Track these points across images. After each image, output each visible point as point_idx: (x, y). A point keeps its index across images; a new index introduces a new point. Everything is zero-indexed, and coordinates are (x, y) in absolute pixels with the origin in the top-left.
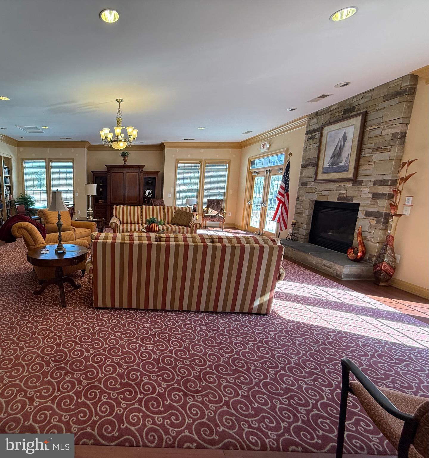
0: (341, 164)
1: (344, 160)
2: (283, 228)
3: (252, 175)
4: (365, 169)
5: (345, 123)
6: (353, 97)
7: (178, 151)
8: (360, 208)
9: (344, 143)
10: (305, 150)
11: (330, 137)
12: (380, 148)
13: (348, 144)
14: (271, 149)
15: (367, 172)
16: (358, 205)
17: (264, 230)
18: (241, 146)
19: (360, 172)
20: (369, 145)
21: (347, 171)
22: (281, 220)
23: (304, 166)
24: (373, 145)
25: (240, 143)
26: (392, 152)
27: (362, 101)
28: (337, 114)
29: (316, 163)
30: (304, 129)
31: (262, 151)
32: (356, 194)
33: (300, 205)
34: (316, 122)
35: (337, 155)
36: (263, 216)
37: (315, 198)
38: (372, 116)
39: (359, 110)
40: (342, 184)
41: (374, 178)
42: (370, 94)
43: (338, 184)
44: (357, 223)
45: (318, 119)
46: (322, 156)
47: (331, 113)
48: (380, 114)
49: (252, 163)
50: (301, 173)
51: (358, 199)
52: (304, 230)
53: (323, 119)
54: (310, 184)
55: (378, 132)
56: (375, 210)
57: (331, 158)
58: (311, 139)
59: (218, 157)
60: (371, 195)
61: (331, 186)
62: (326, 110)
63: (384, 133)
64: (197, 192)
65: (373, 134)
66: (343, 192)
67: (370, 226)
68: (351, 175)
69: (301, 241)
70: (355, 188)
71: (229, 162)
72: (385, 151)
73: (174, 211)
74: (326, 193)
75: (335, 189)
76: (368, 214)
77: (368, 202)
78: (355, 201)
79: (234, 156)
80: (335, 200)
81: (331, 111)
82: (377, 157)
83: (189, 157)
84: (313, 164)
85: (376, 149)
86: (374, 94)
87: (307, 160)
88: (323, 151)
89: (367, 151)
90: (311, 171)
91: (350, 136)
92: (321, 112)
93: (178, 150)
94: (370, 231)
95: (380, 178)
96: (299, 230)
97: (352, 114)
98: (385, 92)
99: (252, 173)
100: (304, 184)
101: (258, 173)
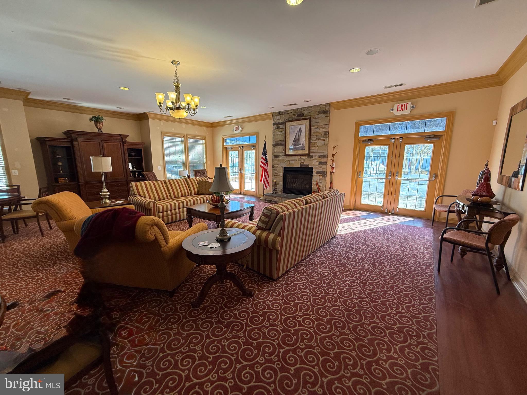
0: (300, 146)
1: (302, 143)
2: (268, 186)
3: (226, 150)
4: (313, 149)
5: (300, 122)
6: (302, 108)
7: (162, 124)
8: (314, 170)
9: (300, 134)
10: (274, 135)
11: (291, 129)
12: (319, 138)
13: (303, 134)
14: (243, 132)
15: (315, 151)
16: (312, 168)
17: (245, 190)
18: (213, 126)
19: (311, 150)
20: (314, 136)
21: (305, 150)
22: (265, 181)
23: (274, 146)
24: (316, 137)
25: (212, 123)
26: (325, 141)
27: (307, 112)
28: (293, 116)
29: (284, 144)
30: (271, 122)
31: (236, 132)
32: (311, 162)
33: (275, 170)
34: (280, 118)
35: (297, 140)
36: (242, 178)
37: (286, 166)
38: (313, 121)
39: (306, 116)
40: (302, 157)
41: (318, 154)
42: (311, 109)
43: (299, 157)
44: (313, 178)
45: (280, 116)
46: (287, 140)
47: (289, 114)
48: (318, 120)
49: (224, 140)
50: (273, 150)
51: (312, 165)
52: (280, 186)
53: (284, 118)
54: (281, 157)
55: (317, 130)
56: (321, 171)
57: (294, 142)
58: (277, 128)
59: (196, 133)
60: (318, 163)
61: (295, 158)
62: (286, 112)
63: (321, 131)
64: (184, 164)
65: (315, 130)
66: (303, 162)
67: (320, 179)
68: (307, 152)
69: (280, 193)
70: (310, 159)
71: (205, 138)
72: (322, 140)
73: (197, 182)
74: (293, 162)
75: (298, 160)
76: (318, 173)
77: (317, 166)
78: (310, 167)
79: (208, 133)
80: (299, 167)
81: (289, 113)
82: (319, 143)
83: (173, 130)
84: (281, 145)
85: (318, 139)
86: (313, 109)
87: (276, 142)
88: (287, 137)
89: (313, 139)
90: (280, 148)
91: (303, 130)
92: (283, 113)
93: (162, 122)
94: (320, 181)
95: (322, 154)
96: (277, 186)
97: (302, 118)
98: (318, 109)
99: (227, 148)
100: (276, 157)
101: (231, 148)
